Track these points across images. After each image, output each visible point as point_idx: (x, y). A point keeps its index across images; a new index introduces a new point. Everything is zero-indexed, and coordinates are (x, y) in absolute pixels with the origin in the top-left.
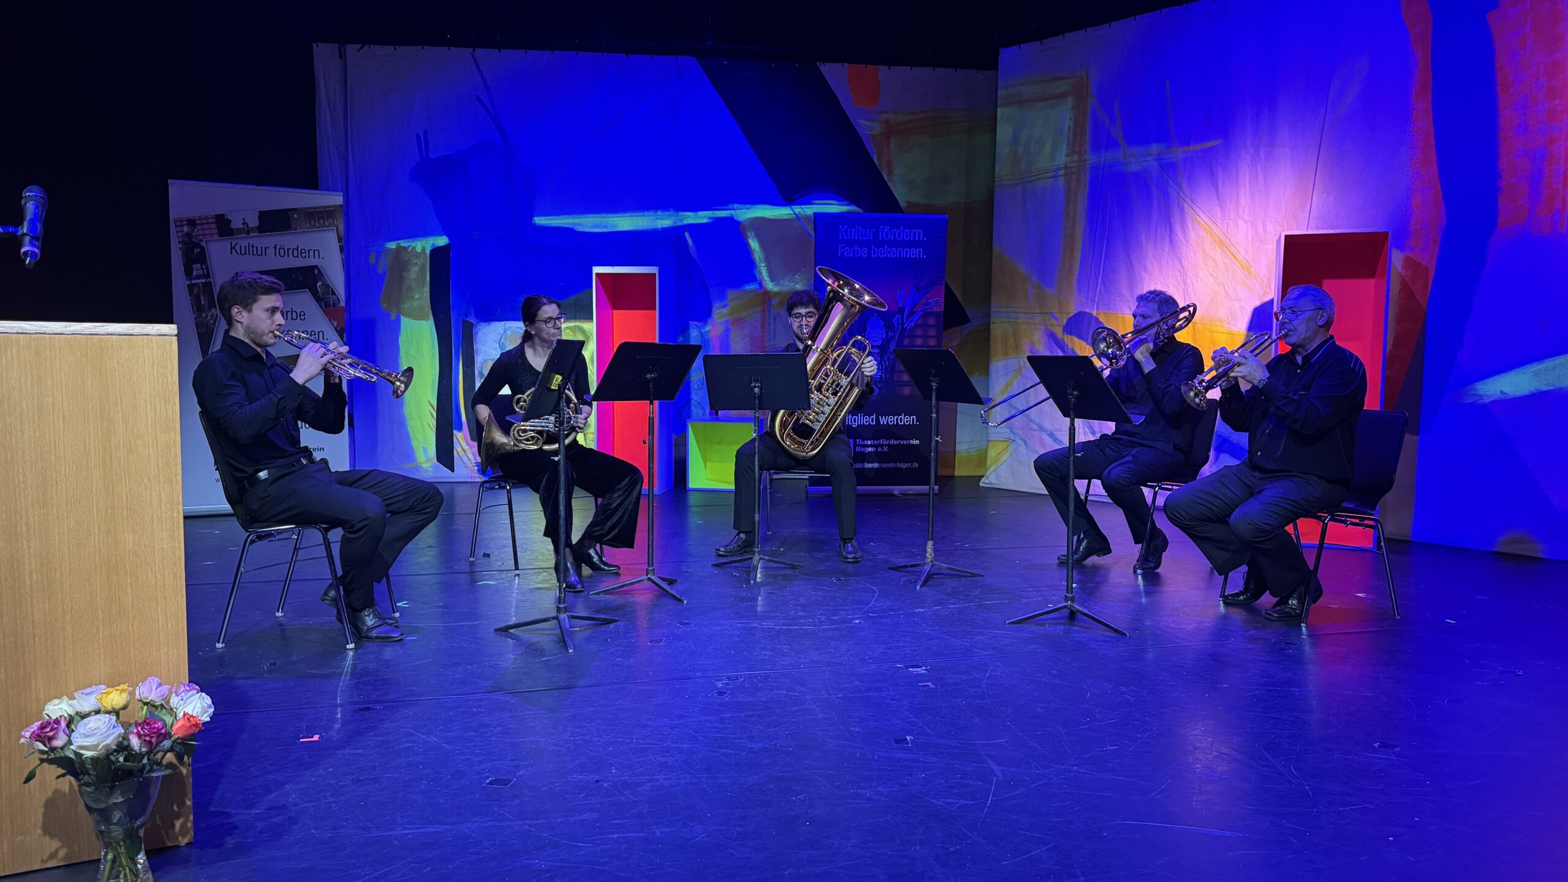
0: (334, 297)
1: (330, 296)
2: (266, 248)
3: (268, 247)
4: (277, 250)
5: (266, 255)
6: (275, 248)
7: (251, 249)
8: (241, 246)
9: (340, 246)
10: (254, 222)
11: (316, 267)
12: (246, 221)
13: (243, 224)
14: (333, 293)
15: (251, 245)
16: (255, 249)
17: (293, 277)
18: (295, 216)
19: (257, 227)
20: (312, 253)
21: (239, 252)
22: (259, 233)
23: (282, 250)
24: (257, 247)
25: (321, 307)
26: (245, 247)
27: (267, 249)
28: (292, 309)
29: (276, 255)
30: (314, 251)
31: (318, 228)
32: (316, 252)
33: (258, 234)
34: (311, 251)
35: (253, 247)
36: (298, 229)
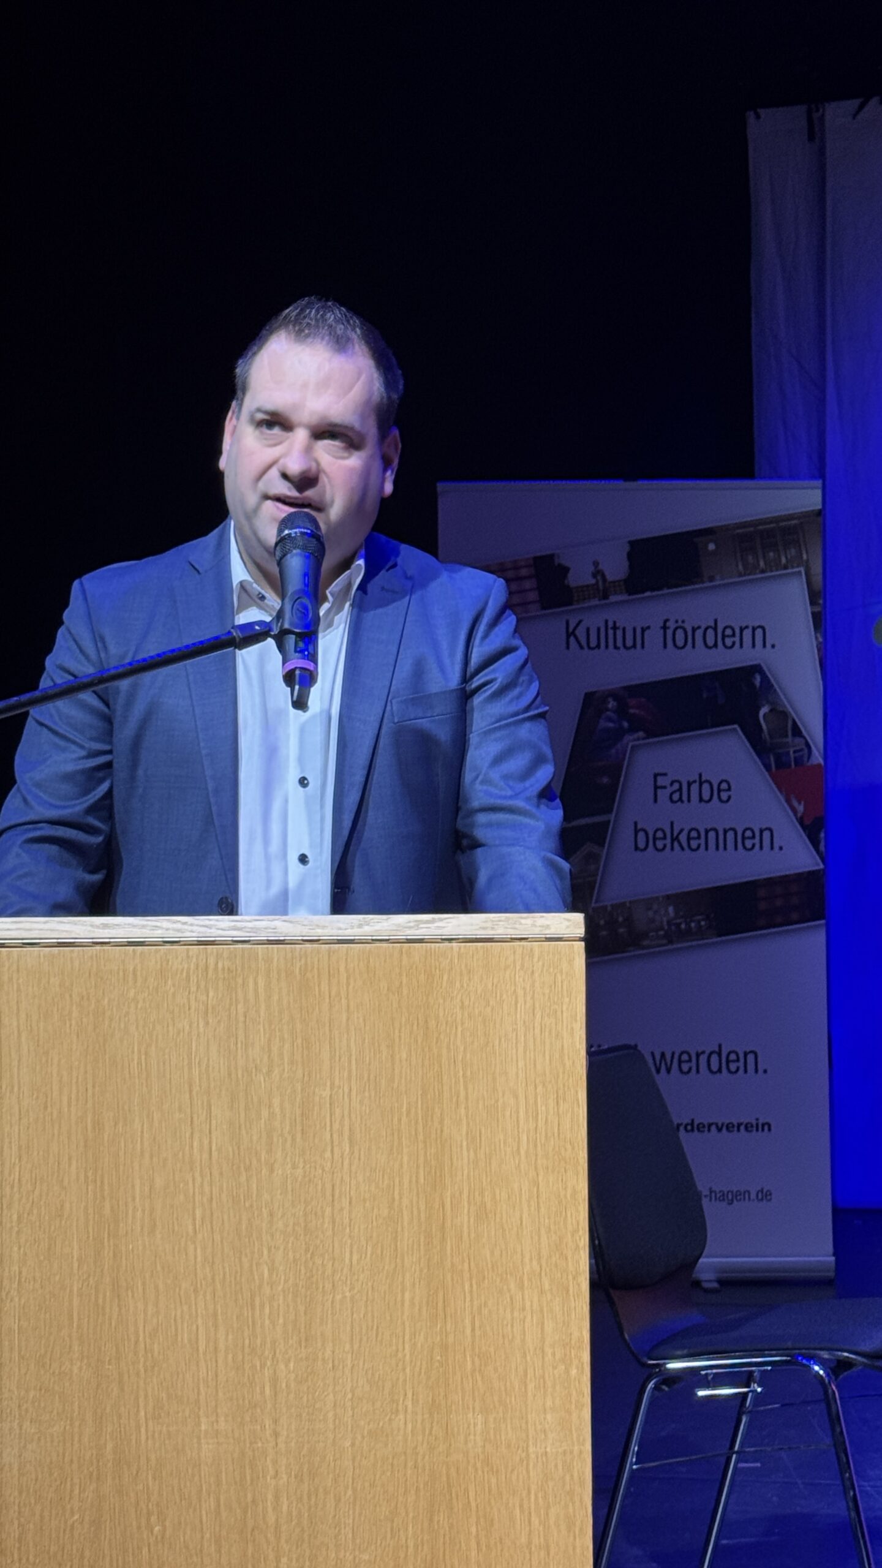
0: (798, 740)
1: (790, 739)
2: (643, 630)
3: (648, 628)
4: (669, 633)
5: (643, 647)
6: (665, 628)
7: (611, 632)
8: (588, 630)
9: (813, 614)
10: (616, 567)
11: (757, 669)
12: (600, 567)
13: (594, 576)
14: (797, 732)
15: (610, 624)
16: (619, 633)
17: (705, 696)
18: (711, 547)
19: (625, 581)
20: (747, 634)
21: (584, 642)
22: (630, 594)
23: (680, 633)
24: (624, 629)
25: (767, 767)
26: (599, 629)
27: (647, 633)
28: (700, 775)
29: (665, 646)
30: (754, 629)
31: (763, 572)
32: (759, 632)
33: (625, 597)
34: (745, 632)
35: (615, 628)
36: (718, 577)
